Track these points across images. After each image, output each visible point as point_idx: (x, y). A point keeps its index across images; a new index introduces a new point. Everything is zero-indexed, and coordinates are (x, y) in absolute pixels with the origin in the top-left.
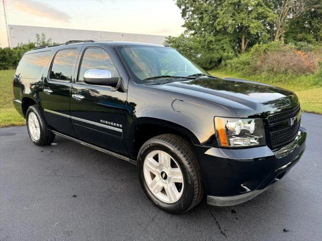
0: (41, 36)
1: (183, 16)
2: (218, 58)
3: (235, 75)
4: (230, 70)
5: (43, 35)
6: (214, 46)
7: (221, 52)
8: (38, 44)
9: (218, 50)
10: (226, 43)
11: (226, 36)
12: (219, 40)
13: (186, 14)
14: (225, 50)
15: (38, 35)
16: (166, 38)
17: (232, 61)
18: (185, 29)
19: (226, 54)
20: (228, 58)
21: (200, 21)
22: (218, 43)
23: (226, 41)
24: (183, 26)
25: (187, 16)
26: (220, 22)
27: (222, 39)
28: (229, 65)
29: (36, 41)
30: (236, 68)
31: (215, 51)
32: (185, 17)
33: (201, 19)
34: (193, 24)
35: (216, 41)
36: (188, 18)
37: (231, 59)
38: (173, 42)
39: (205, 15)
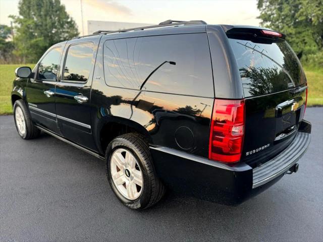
1: (258, 7)
2: (297, 52)
3: (320, 71)
4: (312, 65)
6: (293, 39)
7: (302, 46)
9: (297, 43)
10: (308, 35)
11: (308, 28)
12: (300, 33)
13: (262, 5)
14: (306, 43)
17: (315, 56)
19: (307, 48)
20: (310, 52)
21: (279, 12)
22: (298, 35)
23: (308, 34)
24: (259, 18)
25: (264, 7)
26: (302, 13)
27: (304, 32)
28: (311, 61)
30: (320, 63)
31: (294, 45)
32: (261, 9)
33: (280, 9)
34: (270, 16)
35: (296, 33)
36: (264, 9)
37: (314, 53)
39: (285, 5)
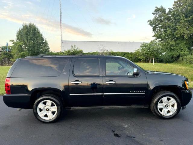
0: (73, 46)
1: (153, 31)
2: (177, 55)
3: (190, 66)
4: (185, 63)
5: (75, 46)
6: (174, 48)
7: (179, 51)
8: (72, 50)
9: (177, 50)
10: (183, 45)
11: (183, 41)
12: (178, 44)
13: (156, 29)
14: (182, 50)
15: (72, 46)
16: (142, 44)
17: (187, 57)
18: (155, 38)
19: (183, 52)
20: (184, 55)
21: (165, 33)
24: (154, 36)
25: (157, 30)
26: (178, 32)
27: (180, 43)
28: (185, 60)
29: (71, 49)
30: (190, 61)
31: (175, 51)
32: (155, 31)
33: (166, 31)
34: (160, 35)
35: (176, 44)
36: (157, 32)
37: (186, 55)
38: (146, 46)
39: (168, 29)
